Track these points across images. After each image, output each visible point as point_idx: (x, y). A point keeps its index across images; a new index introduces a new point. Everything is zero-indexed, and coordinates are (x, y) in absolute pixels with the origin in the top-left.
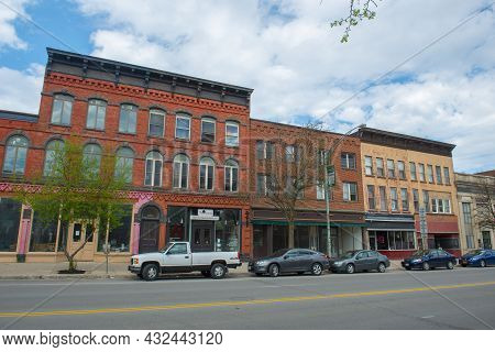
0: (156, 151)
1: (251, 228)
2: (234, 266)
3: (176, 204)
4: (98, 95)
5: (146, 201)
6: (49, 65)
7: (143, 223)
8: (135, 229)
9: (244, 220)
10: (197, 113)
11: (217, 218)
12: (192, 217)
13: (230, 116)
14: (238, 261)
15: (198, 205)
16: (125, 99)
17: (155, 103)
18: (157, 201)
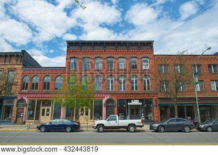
0: (111, 75)
1: (158, 108)
2: (141, 126)
3: (121, 98)
4: (86, 56)
5: (108, 97)
6: (68, 47)
7: (107, 107)
8: (104, 110)
9: (155, 104)
10: (128, 56)
11: (141, 104)
12: (129, 104)
13: (144, 55)
14: (141, 124)
15: (131, 98)
16: (96, 56)
17: (109, 55)
18: (113, 98)
